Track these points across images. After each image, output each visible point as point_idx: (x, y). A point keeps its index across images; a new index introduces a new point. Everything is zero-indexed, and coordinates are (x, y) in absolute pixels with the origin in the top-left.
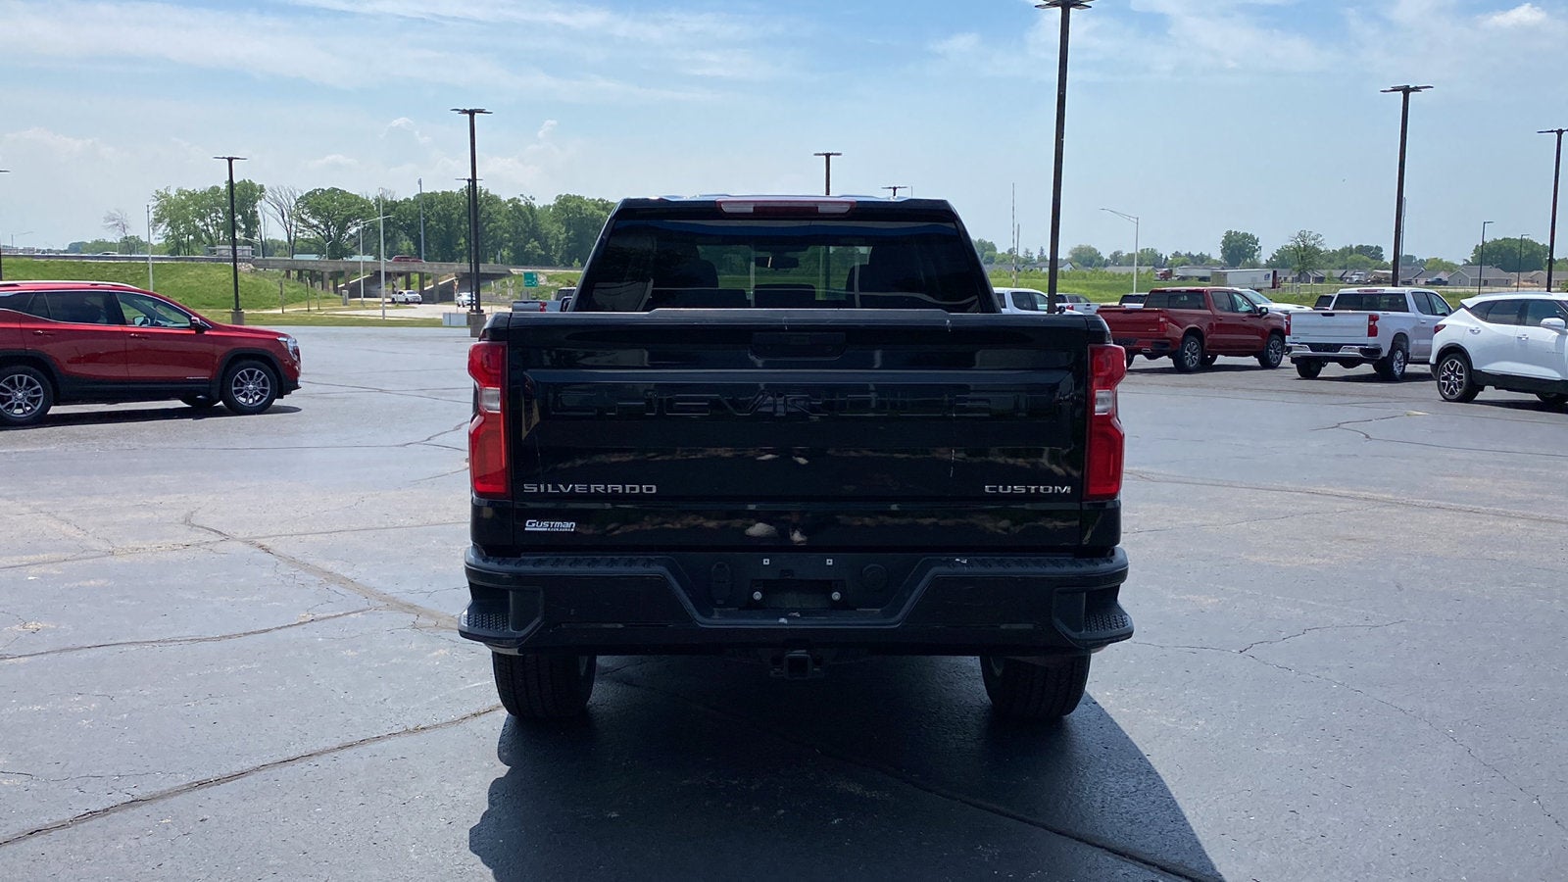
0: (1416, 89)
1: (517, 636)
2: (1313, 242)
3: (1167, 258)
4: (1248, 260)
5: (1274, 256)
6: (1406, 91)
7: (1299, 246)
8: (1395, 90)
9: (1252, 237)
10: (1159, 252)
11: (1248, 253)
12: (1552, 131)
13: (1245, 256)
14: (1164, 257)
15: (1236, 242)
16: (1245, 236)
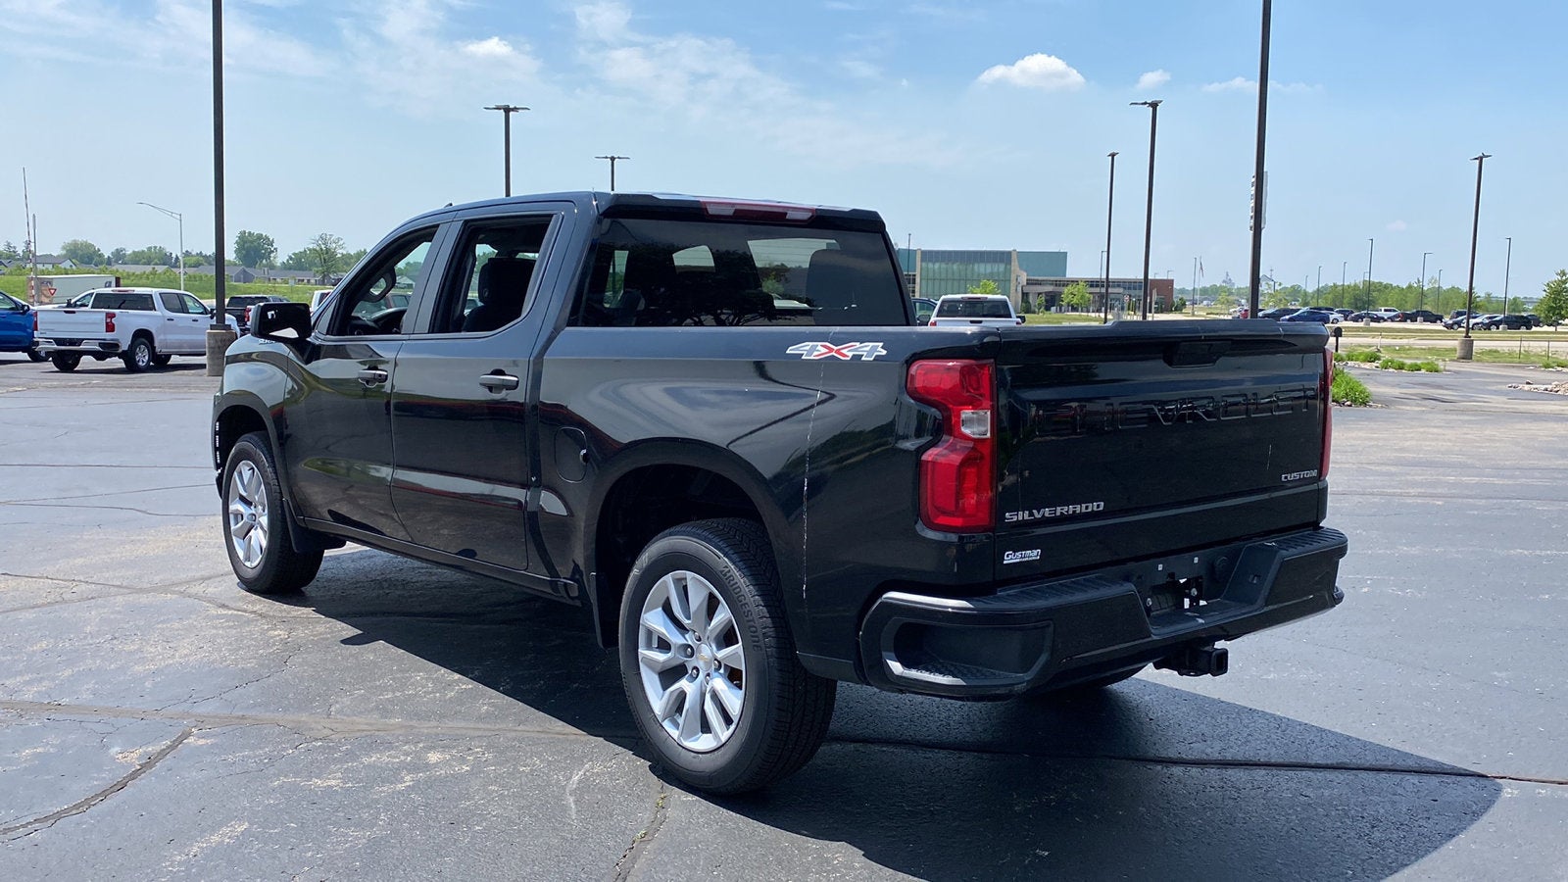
0: (515, 109)
1: (1027, 679)
2: (334, 245)
3: (177, 258)
4: (264, 261)
5: (291, 258)
6: (507, 110)
7: (321, 249)
8: (498, 108)
9: (267, 238)
10: (168, 250)
11: (264, 254)
12: (606, 158)
13: (262, 257)
14: (174, 256)
15: (252, 242)
16: (260, 237)
